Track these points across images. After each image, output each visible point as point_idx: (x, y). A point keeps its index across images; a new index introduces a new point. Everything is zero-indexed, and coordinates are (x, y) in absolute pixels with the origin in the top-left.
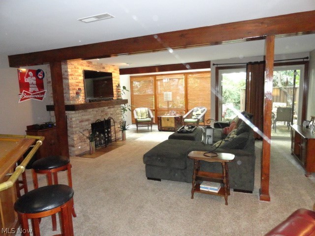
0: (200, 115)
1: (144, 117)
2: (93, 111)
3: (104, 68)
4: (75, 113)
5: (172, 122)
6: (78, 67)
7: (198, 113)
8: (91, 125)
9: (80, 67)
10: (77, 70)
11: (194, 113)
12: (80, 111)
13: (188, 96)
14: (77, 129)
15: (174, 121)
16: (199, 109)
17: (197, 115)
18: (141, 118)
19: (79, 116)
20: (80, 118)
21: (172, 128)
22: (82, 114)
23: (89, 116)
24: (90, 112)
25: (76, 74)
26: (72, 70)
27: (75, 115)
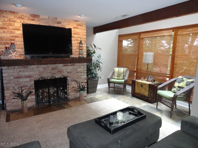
0: (183, 88)
1: (121, 78)
2: (37, 67)
3: (60, 23)
4: (8, 69)
5: (145, 89)
6: (14, 20)
7: (181, 85)
8: (33, 82)
9: (18, 21)
10: (12, 23)
11: (176, 84)
12: (16, 67)
13: (176, 59)
14: (9, 85)
15: (147, 89)
16: (184, 79)
17: (179, 87)
18: (117, 78)
19: (14, 72)
20: (16, 74)
21: (145, 97)
22: (18, 70)
23: (31, 73)
24: (33, 69)
25: (11, 27)
26: (4, 23)
27: (7, 71)
